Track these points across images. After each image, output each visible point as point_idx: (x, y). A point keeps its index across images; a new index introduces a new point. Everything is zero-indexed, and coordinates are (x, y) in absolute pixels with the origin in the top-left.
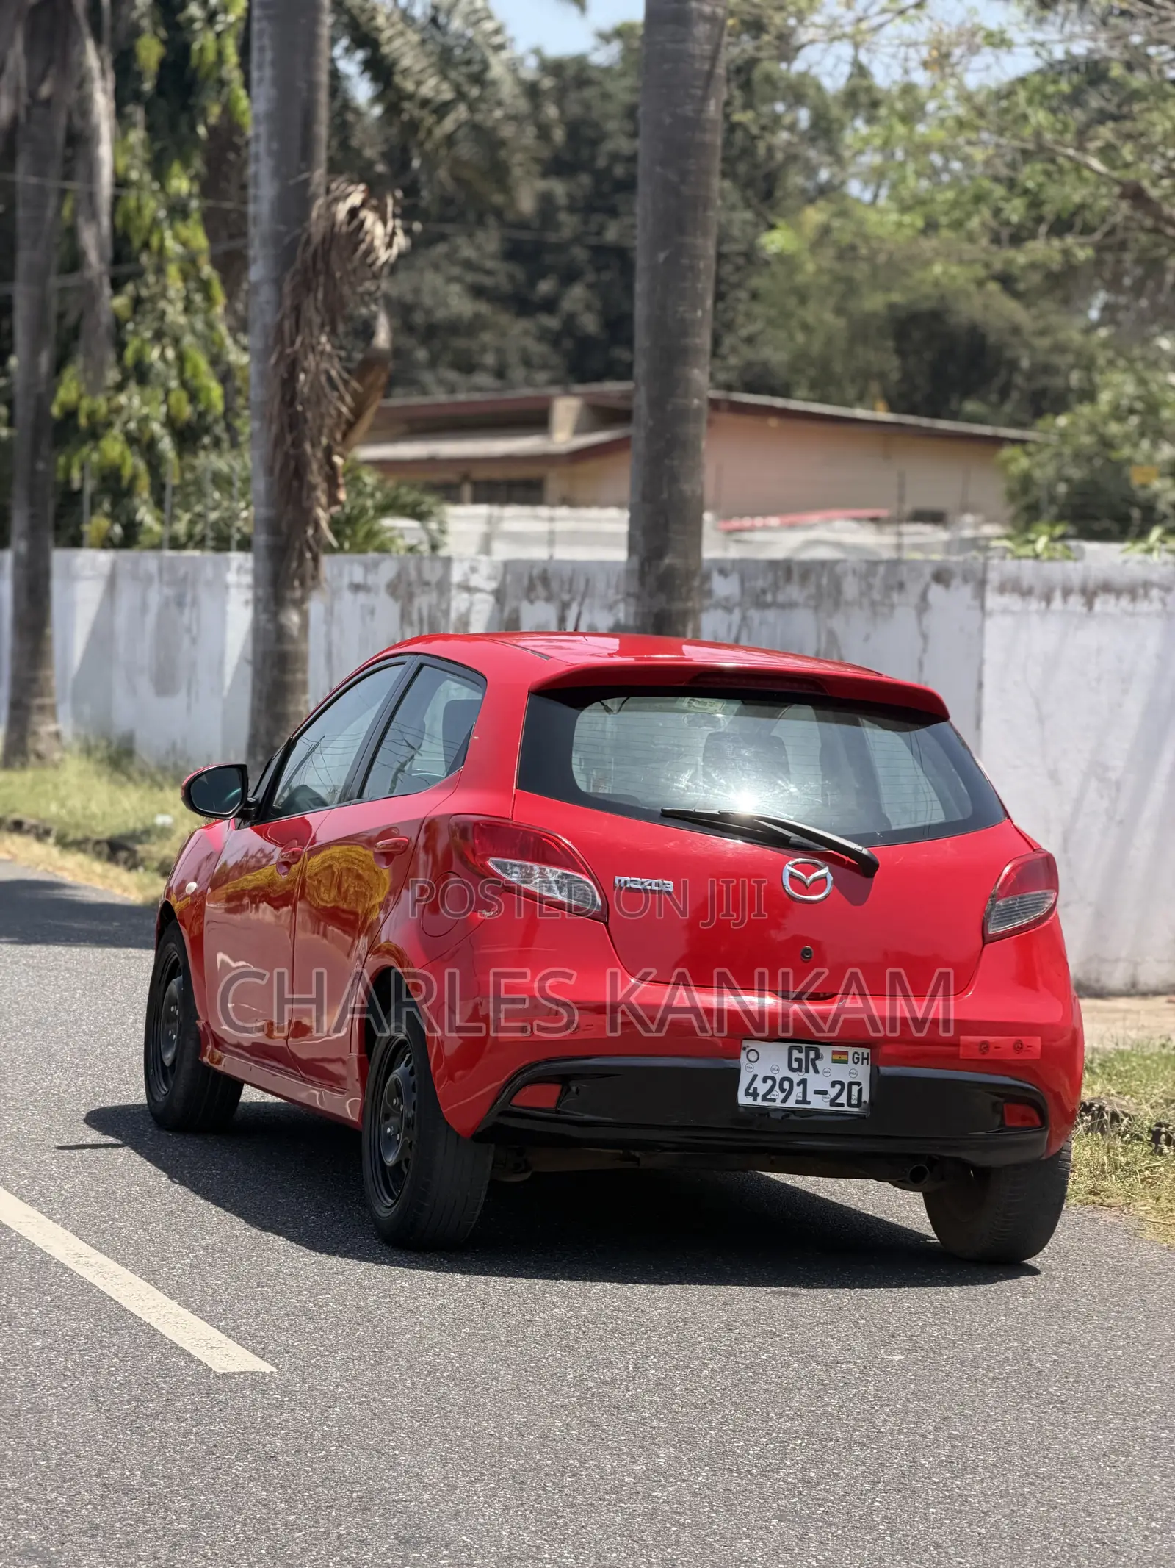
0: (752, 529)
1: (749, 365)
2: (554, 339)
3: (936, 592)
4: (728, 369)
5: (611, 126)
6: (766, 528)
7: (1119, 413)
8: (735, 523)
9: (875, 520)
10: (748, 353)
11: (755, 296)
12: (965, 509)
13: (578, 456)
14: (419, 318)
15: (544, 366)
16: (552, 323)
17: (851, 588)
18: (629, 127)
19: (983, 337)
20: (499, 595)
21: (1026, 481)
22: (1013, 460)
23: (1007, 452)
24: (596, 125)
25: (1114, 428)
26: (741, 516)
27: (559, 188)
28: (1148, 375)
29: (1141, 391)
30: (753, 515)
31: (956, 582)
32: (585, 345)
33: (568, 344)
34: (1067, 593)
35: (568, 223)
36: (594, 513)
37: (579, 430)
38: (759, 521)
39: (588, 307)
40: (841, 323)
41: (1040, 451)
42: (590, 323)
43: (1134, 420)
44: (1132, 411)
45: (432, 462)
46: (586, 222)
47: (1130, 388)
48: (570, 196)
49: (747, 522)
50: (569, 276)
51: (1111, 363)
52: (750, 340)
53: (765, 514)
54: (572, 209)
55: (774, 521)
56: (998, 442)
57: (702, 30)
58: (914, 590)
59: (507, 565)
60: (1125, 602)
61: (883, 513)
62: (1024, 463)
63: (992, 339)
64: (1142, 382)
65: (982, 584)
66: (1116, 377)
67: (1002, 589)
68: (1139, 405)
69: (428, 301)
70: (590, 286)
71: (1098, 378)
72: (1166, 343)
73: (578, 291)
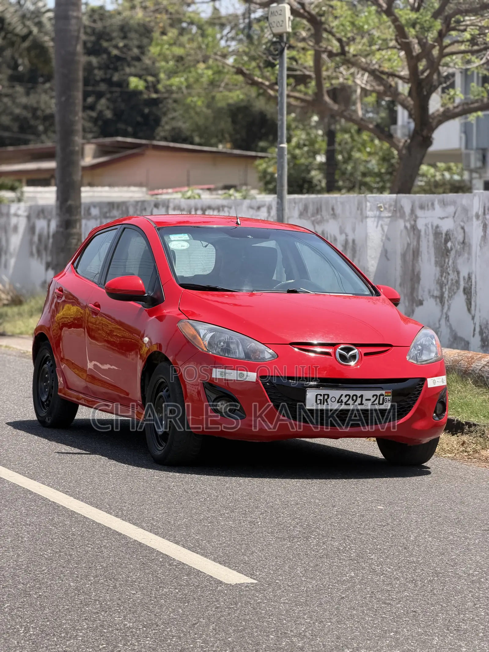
0: (161, 194)
1: (173, 129)
2: (95, 121)
4: (165, 131)
5: (115, 34)
6: (167, 193)
7: (298, 146)
8: (156, 191)
9: (209, 189)
10: (175, 124)
11: (175, 101)
13: (94, 167)
14: (39, 113)
15: (91, 132)
16: (94, 114)
18: (122, 35)
19: (266, 115)
21: (265, 172)
22: (261, 164)
23: (258, 162)
24: (108, 34)
25: (297, 152)
26: (158, 189)
27: (94, 60)
28: (309, 131)
29: (308, 138)
30: (163, 188)
31: (160, 207)
32: (107, 122)
33: (100, 123)
35: (99, 74)
36: (99, 189)
37: (95, 157)
38: (165, 191)
39: (108, 108)
40: (209, 111)
41: (269, 161)
42: (109, 114)
43: (306, 149)
44: (305, 145)
45: (39, 171)
46: (106, 74)
47: (304, 136)
48: (98, 62)
49: (160, 191)
50: (99, 95)
51: (297, 127)
52: (173, 119)
53: (167, 188)
54: (100, 68)
55: (170, 191)
56: (255, 158)
57: (73, 21)
59: (31, 207)
61: (212, 186)
62: (264, 166)
63: (269, 116)
64: (308, 134)
66: (298, 132)
68: (307, 143)
69: (43, 106)
70: (108, 99)
71: (292, 133)
72: (315, 118)
73: (103, 101)
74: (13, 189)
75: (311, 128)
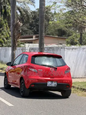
2: (33, 31)
3: (61, 49)
5: (37, 16)
6: (49, 45)
7: (74, 36)
9: (57, 44)
10: (47, 32)
11: (48, 28)
12: (63, 43)
13: (35, 40)
14: (23, 30)
15: (32, 33)
16: (33, 30)
17: (55, 49)
19: (64, 31)
20: (29, 50)
21: (68, 41)
23: (66, 39)
25: (74, 37)
27: (33, 20)
32: (35, 32)
34: (71, 49)
35: (34, 23)
36: (36, 44)
37: (35, 38)
40: (54, 30)
41: (69, 39)
42: (36, 30)
43: (75, 37)
45: (24, 41)
47: (75, 34)
50: (34, 27)
58: (60, 49)
59: (30, 48)
60: (75, 50)
64: (76, 34)
65: (64, 49)
67: (66, 49)
71: (73, 34)
72: (77, 31)
73: (35, 28)
74: (23, 44)
75: (77, 33)
